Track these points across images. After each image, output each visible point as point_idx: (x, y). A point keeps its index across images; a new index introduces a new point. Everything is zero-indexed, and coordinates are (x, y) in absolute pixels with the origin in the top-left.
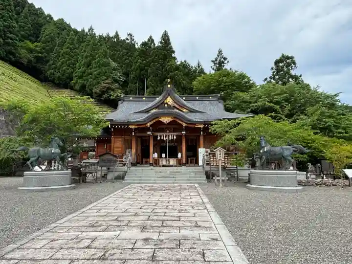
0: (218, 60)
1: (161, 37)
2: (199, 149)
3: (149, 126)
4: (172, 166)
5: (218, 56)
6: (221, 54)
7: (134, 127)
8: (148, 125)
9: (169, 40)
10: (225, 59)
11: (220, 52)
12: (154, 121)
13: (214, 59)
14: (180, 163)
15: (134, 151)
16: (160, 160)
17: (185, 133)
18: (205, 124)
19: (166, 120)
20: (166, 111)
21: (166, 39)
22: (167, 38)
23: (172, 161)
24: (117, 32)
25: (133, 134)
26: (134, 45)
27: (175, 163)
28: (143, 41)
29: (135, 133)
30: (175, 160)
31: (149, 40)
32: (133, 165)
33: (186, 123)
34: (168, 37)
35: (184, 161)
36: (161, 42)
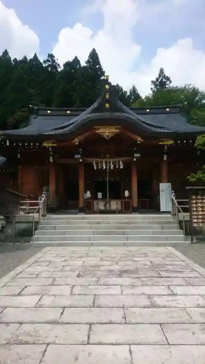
0: (159, 80)
1: (89, 55)
2: (161, 185)
3: (77, 143)
4: (114, 212)
5: (160, 76)
6: (163, 73)
7: (51, 145)
8: (76, 141)
9: (97, 58)
10: (168, 79)
12: (87, 134)
13: (155, 80)
14: (127, 208)
15: (52, 187)
16: (95, 203)
17: (139, 155)
18: (175, 140)
19: (107, 132)
20: (107, 115)
23: (115, 205)
24: (36, 54)
25: (51, 160)
26: (56, 68)
27: (119, 207)
29: (53, 159)
30: (119, 203)
32: (51, 210)
33: (142, 138)
34: (97, 54)
35: (135, 204)
36: (88, 62)
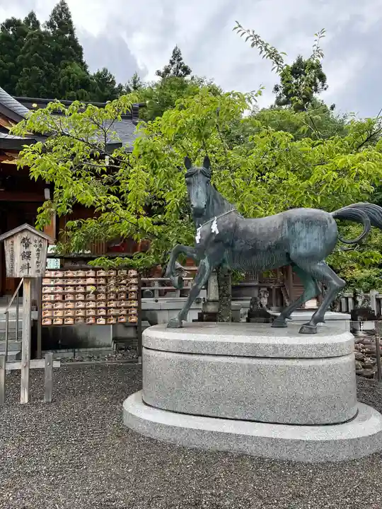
0: (172, 72)
5: (172, 63)
6: (179, 60)
11: (176, 54)
13: (162, 70)
21: (62, 19)
22: (64, 16)
28: (10, 18)
31: (27, 21)
